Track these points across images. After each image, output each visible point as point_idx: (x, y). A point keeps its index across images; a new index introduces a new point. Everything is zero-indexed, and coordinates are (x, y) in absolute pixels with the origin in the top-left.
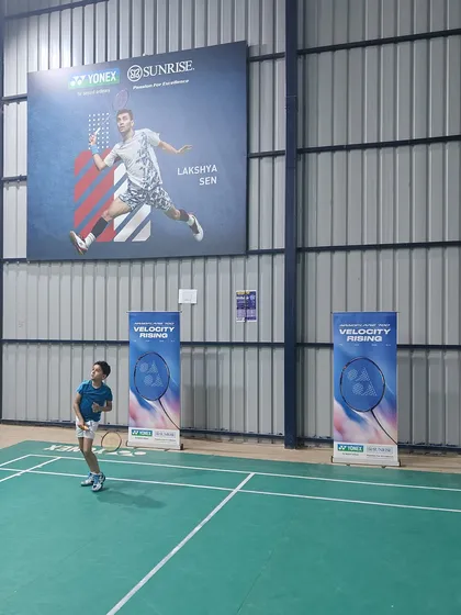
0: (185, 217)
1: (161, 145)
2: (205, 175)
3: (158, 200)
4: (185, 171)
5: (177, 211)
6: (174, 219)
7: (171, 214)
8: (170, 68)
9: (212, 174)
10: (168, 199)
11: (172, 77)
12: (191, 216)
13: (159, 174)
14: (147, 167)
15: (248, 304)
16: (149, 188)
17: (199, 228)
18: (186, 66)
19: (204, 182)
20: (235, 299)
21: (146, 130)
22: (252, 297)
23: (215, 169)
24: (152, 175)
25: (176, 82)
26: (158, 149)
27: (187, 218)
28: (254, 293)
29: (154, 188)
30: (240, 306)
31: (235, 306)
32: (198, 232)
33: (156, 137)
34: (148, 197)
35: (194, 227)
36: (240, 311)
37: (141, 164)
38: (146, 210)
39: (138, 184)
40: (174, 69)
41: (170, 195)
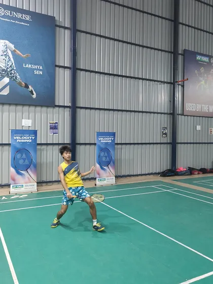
0: (27, 87)
1: (15, 51)
2: (37, 69)
3: (13, 76)
4: (27, 66)
5: (23, 83)
6: (21, 86)
7: (20, 84)
8: (19, 16)
9: (41, 70)
10: (18, 77)
11: (21, 20)
12: (30, 87)
13: (14, 64)
14: (7, 59)
15: (54, 127)
16: (8, 70)
17: (34, 92)
18: (28, 18)
19: (36, 72)
20: (49, 125)
21: (7, 42)
22: (56, 125)
23: (41, 68)
24: (10, 64)
25: (22, 23)
26: (13, 52)
27: (28, 87)
28: (57, 123)
29: (11, 70)
30: (51, 128)
31: (49, 128)
32: (33, 94)
33: (12, 46)
34: (8, 74)
35: (32, 92)
36: (51, 130)
37: (4, 57)
38: (6, 80)
39: (2, 67)
40: (22, 17)
41: (19, 75)
